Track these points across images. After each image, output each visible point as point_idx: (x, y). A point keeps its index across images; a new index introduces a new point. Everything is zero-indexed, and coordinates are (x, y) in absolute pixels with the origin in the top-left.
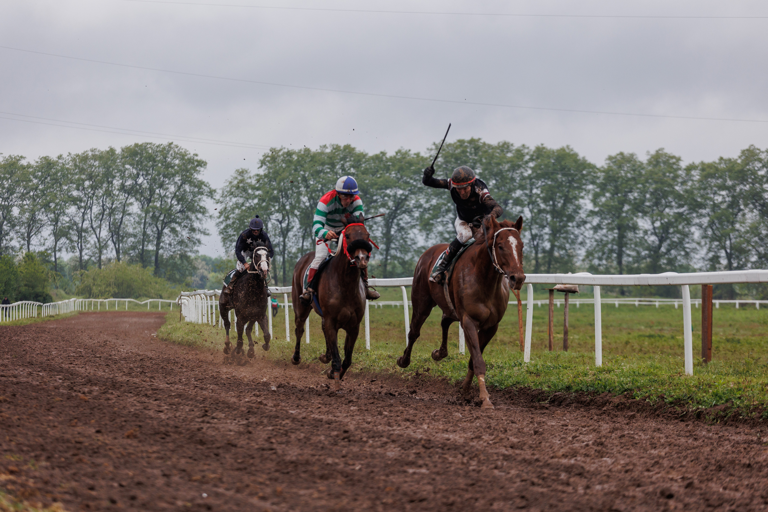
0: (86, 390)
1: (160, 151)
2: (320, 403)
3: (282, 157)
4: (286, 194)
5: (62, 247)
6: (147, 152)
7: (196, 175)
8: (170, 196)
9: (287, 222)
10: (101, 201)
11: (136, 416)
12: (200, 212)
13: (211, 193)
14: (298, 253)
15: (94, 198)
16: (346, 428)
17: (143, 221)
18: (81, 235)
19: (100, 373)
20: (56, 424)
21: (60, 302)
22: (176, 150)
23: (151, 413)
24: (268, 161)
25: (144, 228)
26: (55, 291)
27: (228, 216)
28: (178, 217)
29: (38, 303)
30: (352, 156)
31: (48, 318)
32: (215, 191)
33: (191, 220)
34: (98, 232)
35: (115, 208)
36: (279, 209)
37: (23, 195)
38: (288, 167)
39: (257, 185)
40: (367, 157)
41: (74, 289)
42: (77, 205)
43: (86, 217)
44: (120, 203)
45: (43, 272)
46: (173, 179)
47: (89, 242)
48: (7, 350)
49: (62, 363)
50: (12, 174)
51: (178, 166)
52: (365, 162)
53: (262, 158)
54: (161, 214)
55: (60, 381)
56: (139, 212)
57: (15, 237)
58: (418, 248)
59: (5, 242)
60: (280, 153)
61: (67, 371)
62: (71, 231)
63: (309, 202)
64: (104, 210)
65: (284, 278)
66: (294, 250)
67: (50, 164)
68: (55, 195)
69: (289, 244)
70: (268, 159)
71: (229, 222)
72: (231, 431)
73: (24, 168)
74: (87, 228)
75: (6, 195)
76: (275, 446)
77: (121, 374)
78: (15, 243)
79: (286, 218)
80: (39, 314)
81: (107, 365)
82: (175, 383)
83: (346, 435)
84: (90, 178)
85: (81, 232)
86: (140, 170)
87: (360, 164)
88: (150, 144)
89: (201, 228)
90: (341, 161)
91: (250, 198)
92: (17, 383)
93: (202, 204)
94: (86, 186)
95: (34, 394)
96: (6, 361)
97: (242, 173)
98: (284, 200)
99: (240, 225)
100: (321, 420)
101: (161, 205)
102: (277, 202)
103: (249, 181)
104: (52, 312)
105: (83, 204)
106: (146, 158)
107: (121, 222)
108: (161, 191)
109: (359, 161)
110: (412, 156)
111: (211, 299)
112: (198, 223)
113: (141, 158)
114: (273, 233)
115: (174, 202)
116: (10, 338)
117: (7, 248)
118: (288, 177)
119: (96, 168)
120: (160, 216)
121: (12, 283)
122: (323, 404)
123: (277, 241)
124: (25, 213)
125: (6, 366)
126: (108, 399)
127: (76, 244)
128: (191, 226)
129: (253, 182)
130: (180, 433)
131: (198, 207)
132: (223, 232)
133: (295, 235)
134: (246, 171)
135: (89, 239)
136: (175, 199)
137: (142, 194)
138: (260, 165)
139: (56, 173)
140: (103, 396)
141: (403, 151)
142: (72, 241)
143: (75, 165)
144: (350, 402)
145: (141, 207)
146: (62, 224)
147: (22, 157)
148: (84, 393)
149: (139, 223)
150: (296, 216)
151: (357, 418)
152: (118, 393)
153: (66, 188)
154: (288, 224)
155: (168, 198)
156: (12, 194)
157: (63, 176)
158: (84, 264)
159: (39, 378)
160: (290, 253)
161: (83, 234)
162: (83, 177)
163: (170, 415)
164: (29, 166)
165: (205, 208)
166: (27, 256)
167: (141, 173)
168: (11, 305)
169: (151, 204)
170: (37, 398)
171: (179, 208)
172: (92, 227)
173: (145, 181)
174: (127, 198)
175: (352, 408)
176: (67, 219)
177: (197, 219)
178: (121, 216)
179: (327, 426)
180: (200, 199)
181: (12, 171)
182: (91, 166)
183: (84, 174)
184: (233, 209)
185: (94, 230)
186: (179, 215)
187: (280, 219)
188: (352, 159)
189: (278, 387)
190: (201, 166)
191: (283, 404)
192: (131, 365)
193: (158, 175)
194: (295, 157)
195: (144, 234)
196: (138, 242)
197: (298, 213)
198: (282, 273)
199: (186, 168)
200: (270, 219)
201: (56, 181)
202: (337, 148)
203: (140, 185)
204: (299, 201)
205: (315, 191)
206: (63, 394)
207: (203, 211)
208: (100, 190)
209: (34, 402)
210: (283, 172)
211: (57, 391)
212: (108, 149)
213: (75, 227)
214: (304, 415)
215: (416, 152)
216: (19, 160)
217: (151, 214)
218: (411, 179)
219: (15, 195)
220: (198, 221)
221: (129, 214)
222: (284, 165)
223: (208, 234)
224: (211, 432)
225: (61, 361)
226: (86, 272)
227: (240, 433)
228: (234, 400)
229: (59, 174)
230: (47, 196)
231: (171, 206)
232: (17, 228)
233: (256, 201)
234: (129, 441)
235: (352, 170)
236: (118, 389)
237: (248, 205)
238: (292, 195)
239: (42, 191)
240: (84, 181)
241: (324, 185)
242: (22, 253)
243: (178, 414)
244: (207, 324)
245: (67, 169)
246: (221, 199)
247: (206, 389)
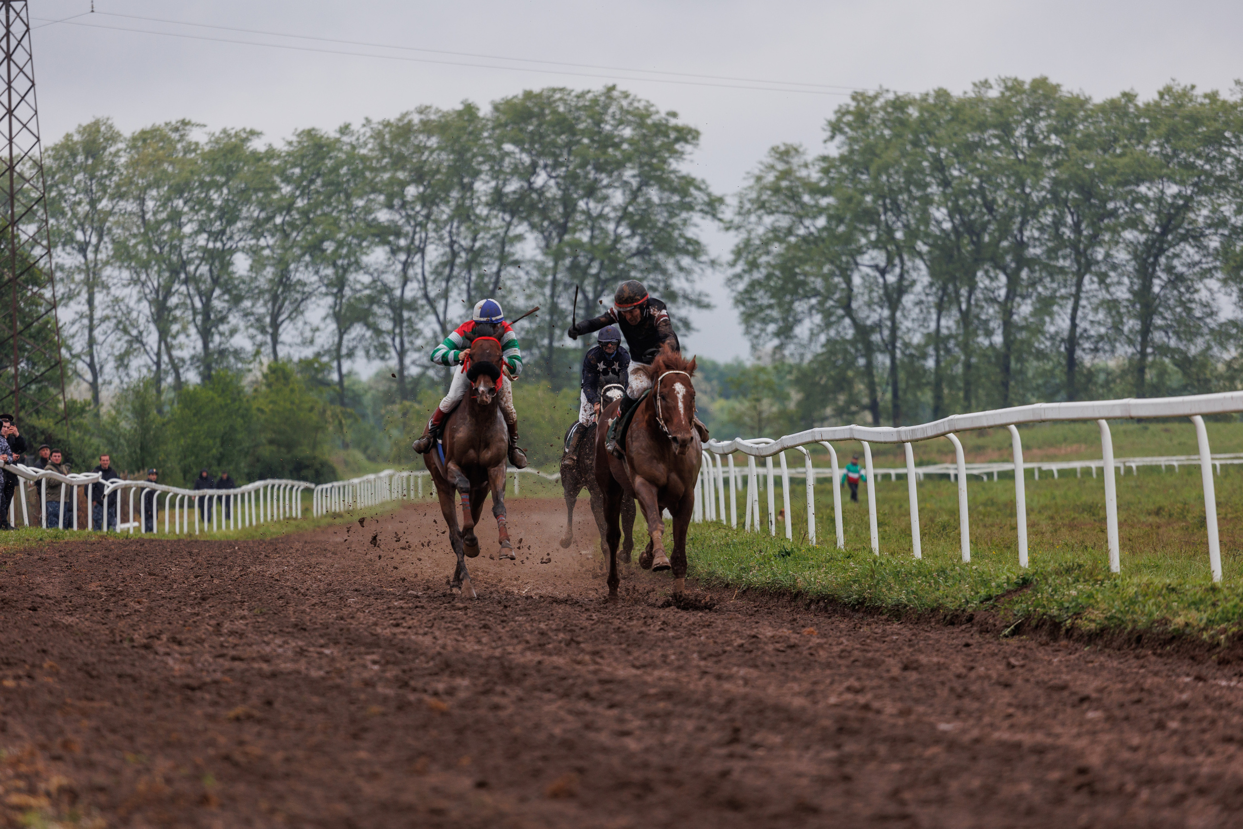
0: (441, 686)
1: (585, 108)
2: (1010, 705)
3: (881, 114)
4: (894, 202)
5: (355, 347)
6: (555, 112)
7: (674, 164)
8: (612, 215)
9: (897, 270)
10: (445, 233)
11: (568, 744)
12: (687, 252)
13: (713, 206)
14: (927, 345)
15: (431, 226)
16: (1082, 763)
17: (550, 278)
18: (401, 316)
19: (470, 646)
20: (377, 769)
21: (356, 481)
22: (625, 103)
23: (603, 738)
24: (849, 125)
25: (552, 296)
26: (342, 454)
27: (755, 260)
28: (634, 267)
29: (303, 485)
30: (1052, 106)
31: (329, 520)
32: (721, 200)
33: (664, 272)
34: (440, 308)
35: (481, 249)
36: (878, 240)
37: (258, 223)
38: (898, 136)
39: (823, 184)
40: (1090, 106)
41: (387, 448)
42: (389, 243)
43: (411, 272)
44: (494, 236)
45: (311, 409)
46: (620, 176)
47: (419, 333)
48: (239, 598)
49: (375, 624)
50: (230, 173)
51: (631, 142)
52: (1085, 119)
53: (833, 117)
54: (592, 260)
55: (376, 667)
56: (540, 257)
57: (242, 325)
58: (1221, 325)
59: (217, 339)
60: (877, 104)
61: (390, 642)
62: (375, 308)
63: (952, 221)
64: (455, 255)
65: (896, 406)
66: (917, 339)
67: (320, 147)
68: (336, 221)
69: (905, 324)
70: (850, 118)
71: (759, 275)
72: (799, 775)
73: (259, 160)
74: (415, 300)
75: (217, 226)
76: (912, 809)
77: (519, 648)
78: (242, 341)
79: (897, 261)
80: (306, 510)
81: (485, 626)
82: (653, 665)
83: (1081, 779)
84: (419, 177)
85: (399, 307)
86: (540, 154)
87: (1074, 125)
88: (562, 90)
89: (689, 291)
90: (1026, 117)
91: (807, 215)
92: (274, 675)
93: (690, 233)
94: (409, 198)
95: (316, 700)
96: (240, 624)
97: (785, 154)
98: (890, 217)
99: (786, 282)
100: (1018, 746)
101: (592, 237)
102: (872, 222)
103: (803, 173)
104: (336, 505)
105: (402, 242)
106: (552, 124)
107: (496, 283)
108: (592, 204)
109: (1070, 116)
110: (1199, 100)
111: (725, 463)
112: (683, 280)
113: (540, 125)
114: (866, 298)
115: (624, 231)
116: (244, 568)
117: (222, 353)
118: (897, 162)
119: (432, 152)
120: (589, 266)
121: (239, 436)
122: (1018, 707)
123: (874, 317)
124: (264, 266)
125: (241, 635)
126: (496, 707)
127: (388, 340)
128: (667, 287)
129: (814, 174)
130: (678, 784)
131: (682, 241)
132: (744, 299)
133: (920, 302)
134: (796, 150)
135: (420, 325)
136: (624, 223)
137: (544, 213)
138: (828, 134)
139: (335, 169)
140: (483, 699)
141: (1178, 89)
142: (378, 332)
143: (383, 148)
144: (1083, 699)
145: (543, 244)
146: (355, 291)
147: (253, 133)
148: (436, 694)
149: (540, 284)
150: (920, 254)
151: (1106, 738)
152: (519, 692)
153: (360, 203)
154: (901, 277)
155: (607, 219)
156: (231, 222)
157: (354, 174)
158: (409, 387)
159: (324, 662)
160: (907, 345)
161: (406, 314)
162: (401, 175)
163: (650, 740)
164: (271, 153)
165: (697, 243)
166: (273, 370)
167: (541, 162)
168: (238, 491)
169: (567, 237)
170: (323, 710)
171: (634, 243)
172: (426, 296)
173: (552, 182)
174: (509, 224)
175: (1091, 715)
176: (366, 279)
177: (681, 269)
178: (494, 269)
179: (1034, 759)
180: (685, 222)
181: (230, 167)
182: (420, 149)
183: (403, 168)
184: (766, 243)
185: (431, 302)
186: (635, 261)
187: (882, 264)
188: (1053, 112)
189: (906, 668)
190: (686, 141)
191: (921, 709)
192: (542, 626)
193: (583, 165)
194: (914, 112)
195: (554, 309)
196: (540, 329)
197: (924, 249)
198: (889, 396)
199: (651, 147)
200: (857, 264)
201: (335, 187)
202: (1014, 87)
203: (541, 192)
204: (925, 218)
205: (964, 194)
206: (385, 699)
207: (694, 249)
208: (443, 207)
209: (320, 717)
210: (887, 148)
211: (370, 690)
212: (460, 107)
213: (385, 299)
214: (975, 733)
215: (1208, 90)
216: (247, 140)
217: (568, 261)
218: (1198, 156)
219: (239, 225)
220: (682, 275)
221: (517, 263)
222: (887, 132)
223: (707, 306)
224: (753, 781)
225: (373, 619)
226: (417, 406)
227: (824, 782)
228: (798, 702)
229: (344, 170)
230: (315, 225)
231: (618, 239)
232: (247, 304)
233: (821, 222)
234: (557, 806)
235: (1054, 140)
236: (518, 682)
237: (802, 231)
238: (909, 205)
239: (304, 213)
240: (403, 184)
241: (985, 178)
242: (261, 363)
243: (669, 738)
244: (718, 524)
245: (364, 159)
246: (737, 220)
247: (730, 678)
